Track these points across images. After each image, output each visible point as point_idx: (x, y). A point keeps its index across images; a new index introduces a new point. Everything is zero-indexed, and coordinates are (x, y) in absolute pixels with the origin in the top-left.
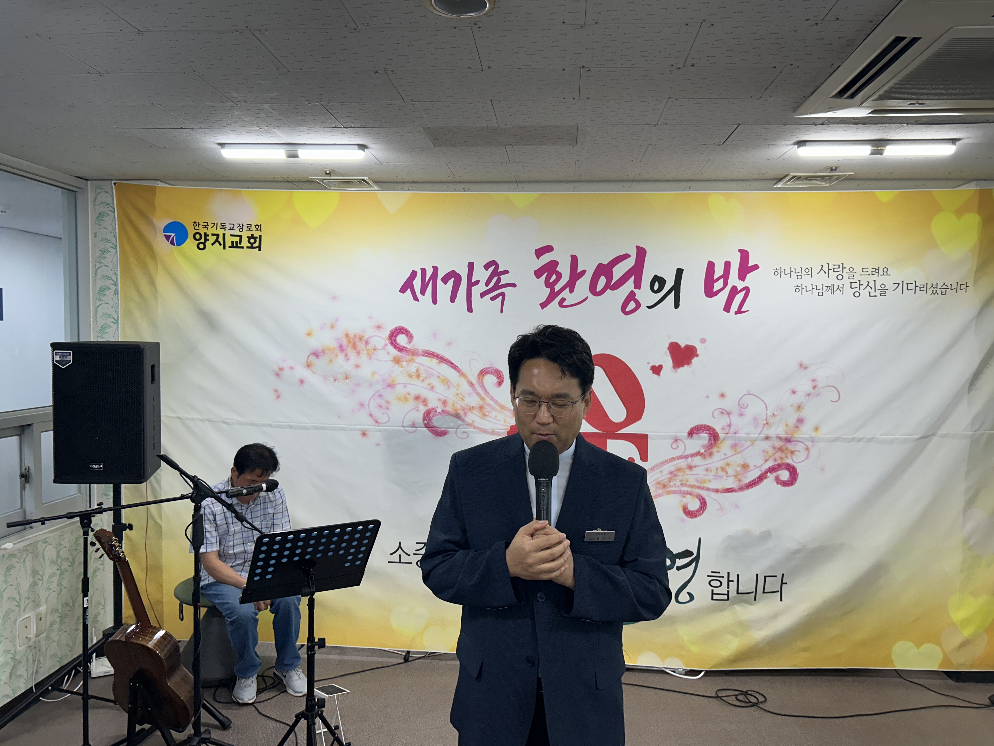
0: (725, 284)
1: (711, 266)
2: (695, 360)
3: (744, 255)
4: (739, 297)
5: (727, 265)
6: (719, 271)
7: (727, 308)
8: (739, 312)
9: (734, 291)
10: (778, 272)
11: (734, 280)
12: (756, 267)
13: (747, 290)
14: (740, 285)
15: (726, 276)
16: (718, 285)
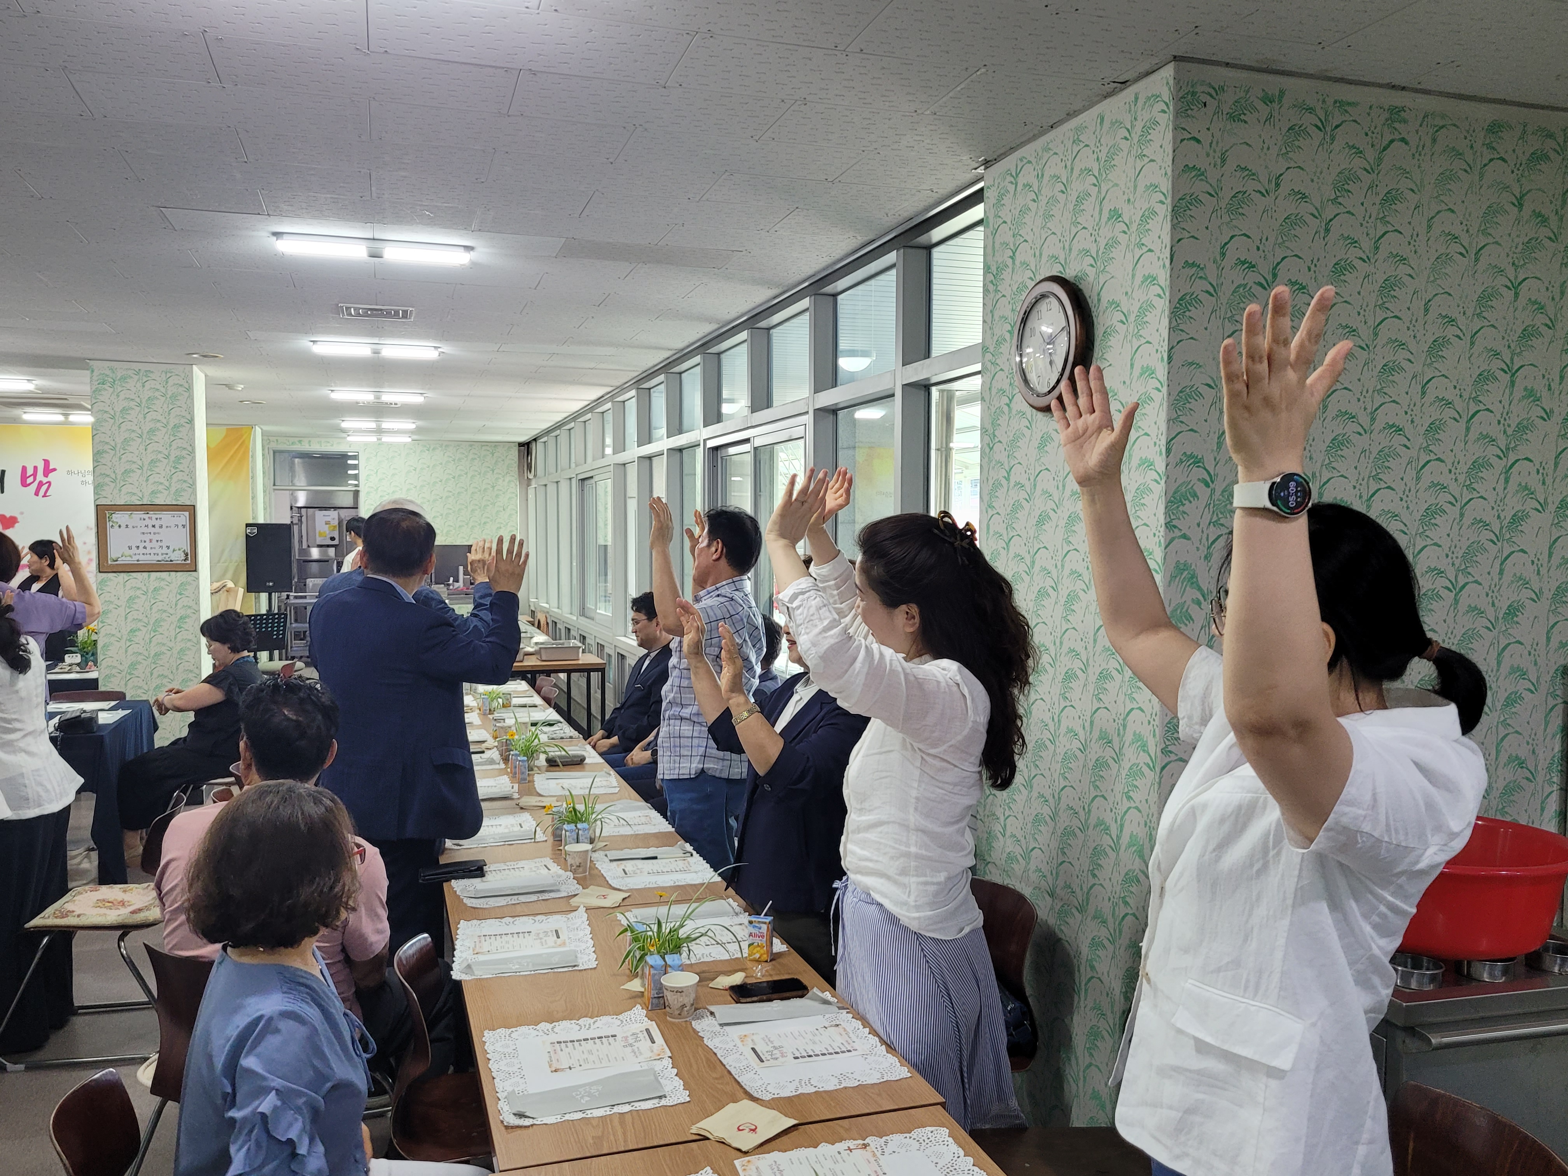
0: (35, 479)
1: (24, 469)
2: (17, 525)
3: (47, 462)
4: (44, 487)
5: (35, 468)
6: (30, 471)
7: (37, 494)
8: (44, 496)
9: (41, 484)
10: (69, 472)
11: (40, 477)
12: (54, 470)
13: (49, 483)
14: (45, 480)
15: (35, 475)
16: (29, 480)
